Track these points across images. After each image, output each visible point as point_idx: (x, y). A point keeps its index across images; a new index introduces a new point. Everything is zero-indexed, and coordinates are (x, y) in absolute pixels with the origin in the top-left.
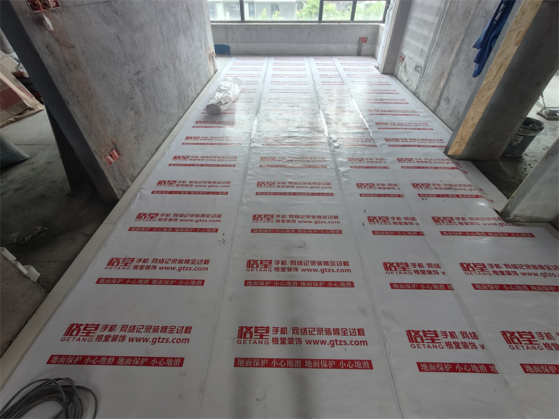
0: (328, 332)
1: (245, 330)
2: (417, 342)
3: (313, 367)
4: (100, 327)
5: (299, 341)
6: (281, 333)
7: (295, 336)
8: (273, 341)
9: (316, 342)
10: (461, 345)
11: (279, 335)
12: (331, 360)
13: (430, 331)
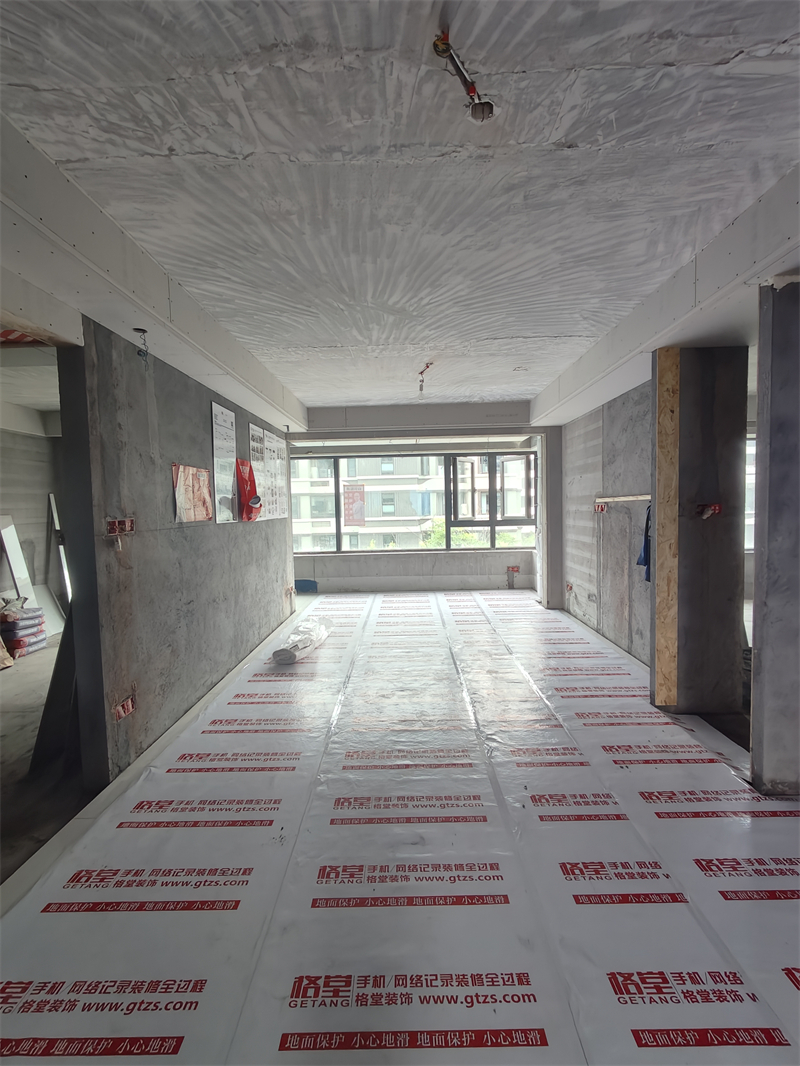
0: (462, 981)
1: (305, 982)
2: (628, 992)
3: (431, 1046)
4: (32, 987)
5: (408, 999)
6: (374, 986)
7: (400, 990)
8: (357, 1001)
9: (438, 1000)
10: (711, 996)
11: (370, 990)
12: (467, 1032)
13: (651, 973)
